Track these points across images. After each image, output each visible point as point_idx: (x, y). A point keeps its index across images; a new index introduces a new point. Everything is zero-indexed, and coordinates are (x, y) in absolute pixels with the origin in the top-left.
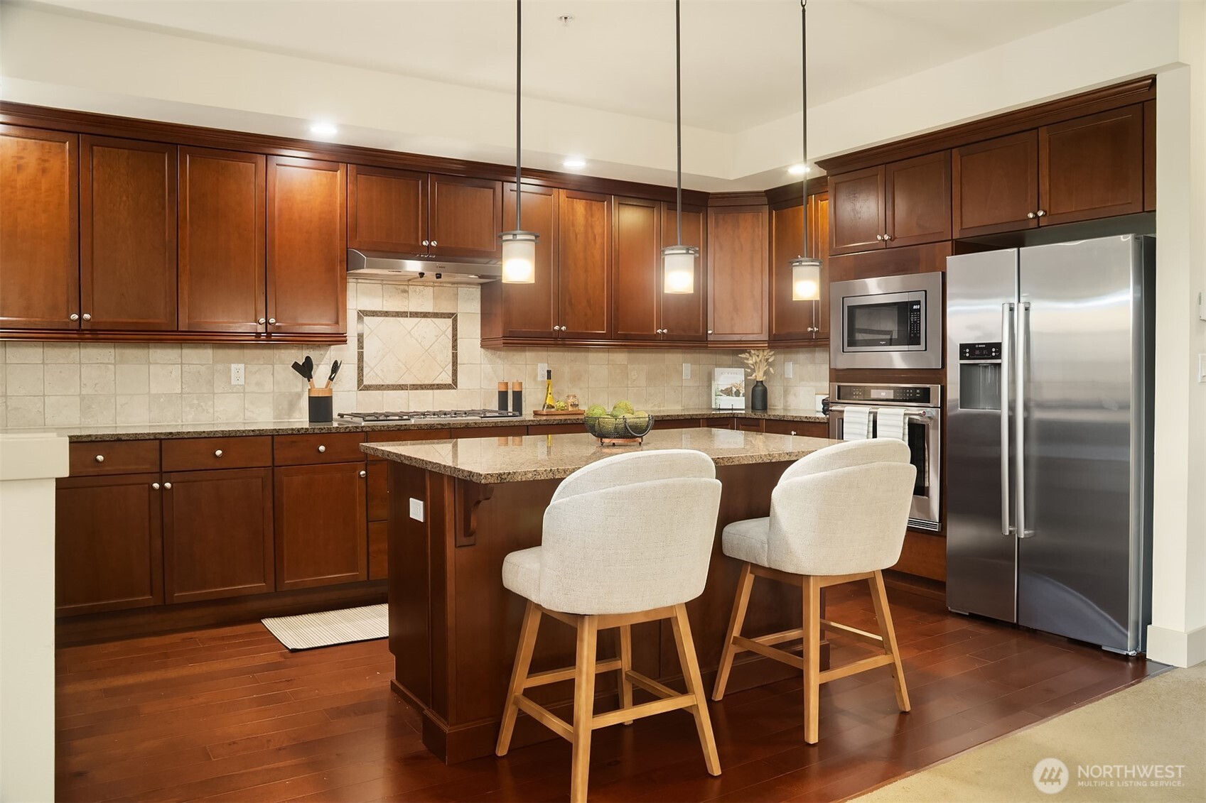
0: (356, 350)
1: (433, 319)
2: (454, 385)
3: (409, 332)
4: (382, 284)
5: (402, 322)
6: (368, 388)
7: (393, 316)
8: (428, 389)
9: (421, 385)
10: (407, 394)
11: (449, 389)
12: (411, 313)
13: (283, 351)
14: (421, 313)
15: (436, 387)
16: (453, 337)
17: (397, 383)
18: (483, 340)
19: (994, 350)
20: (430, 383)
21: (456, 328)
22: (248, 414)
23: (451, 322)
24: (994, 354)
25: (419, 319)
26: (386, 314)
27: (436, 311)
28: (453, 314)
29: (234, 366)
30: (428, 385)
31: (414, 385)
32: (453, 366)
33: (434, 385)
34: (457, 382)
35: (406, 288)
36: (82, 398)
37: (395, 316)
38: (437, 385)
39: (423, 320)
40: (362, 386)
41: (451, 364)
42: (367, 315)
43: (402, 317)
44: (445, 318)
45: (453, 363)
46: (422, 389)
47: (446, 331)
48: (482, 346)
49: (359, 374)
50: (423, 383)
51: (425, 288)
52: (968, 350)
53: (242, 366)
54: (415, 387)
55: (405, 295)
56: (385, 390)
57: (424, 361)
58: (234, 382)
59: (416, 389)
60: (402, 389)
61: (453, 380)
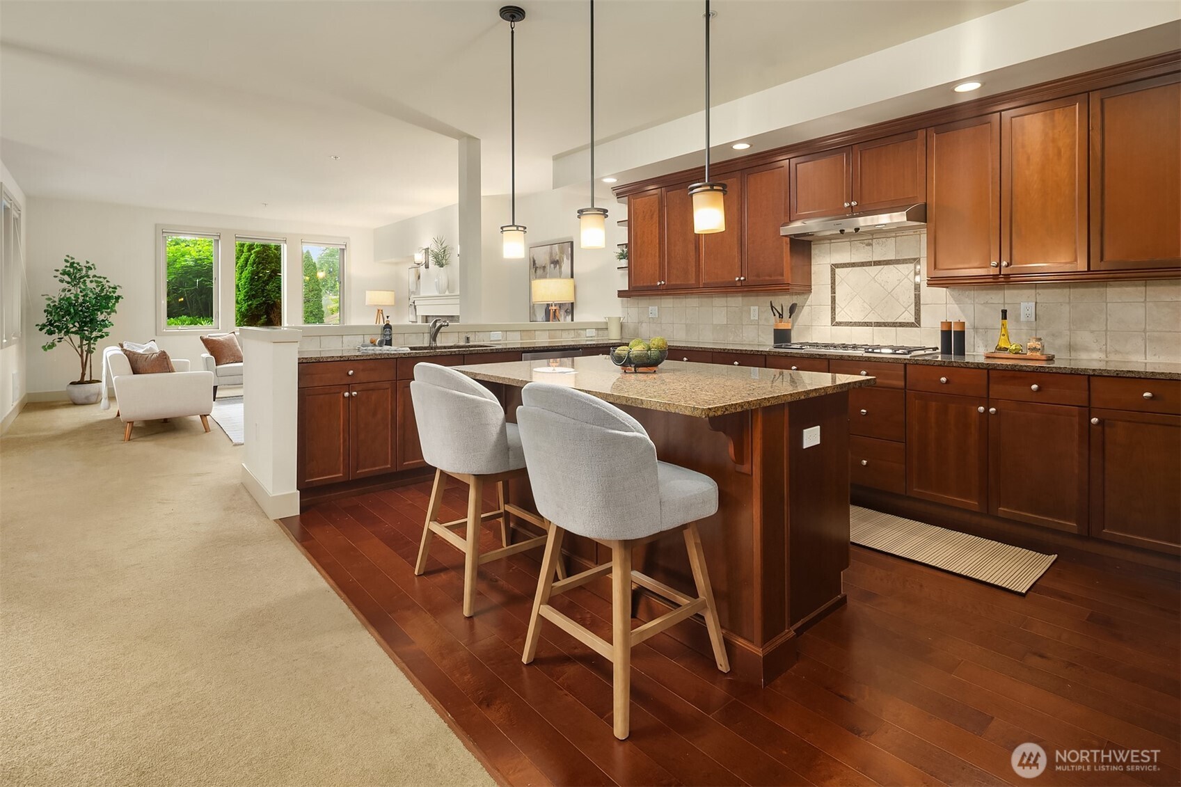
0: (830, 295)
1: (896, 266)
2: (917, 323)
3: (874, 278)
4: (850, 241)
5: (867, 270)
6: (839, 324)
7: (858, 266)
8: (891, 326)
9: (884, 323)
10: (872, 330)
11: (912, 327)
12: (874, 262)
13: (780, 297)
14: (884, 261)
15: (898, 325)
17: (863, 321)
20: (893, 321)
22: (760, 339)
23: (914, 266)
25: (882, 266)
26: (853, 265)
27: (897, 258)
28: (915, 259)
29: (752, 308)
30: (891, 323)
31: (878, 323)
32: (915, 306)
33: (896, 323)
34: (920, 321)
35: (870, 241)
36: (687, 325)
37: (861, 266)
38: (900, 323)
39: (886, 266)
40: (835, 323)
41: (913, 305)
42: (838, 268)
43: (867, 266)
44: (907, 263)
45: (916, 303)
46: (886, 326)
49: (832, 312)
50: (886, 321)
51: (888, 239)
53: (757, 308)
55: (869, 248)
56: (852, 326)
57: (887, 302)
58: (752, 318)
59: (880, 326)
60: (868, 326)
61: (916, 319)
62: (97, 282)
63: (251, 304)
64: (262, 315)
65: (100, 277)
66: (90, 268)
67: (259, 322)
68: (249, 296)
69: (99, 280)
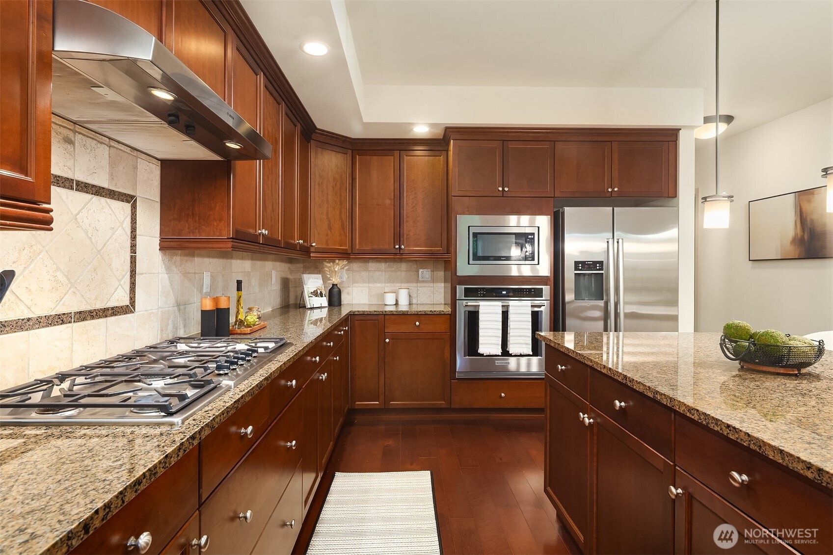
1: (107, 200)
2: (131, 306)
5: (64, 197)
8: (100, 318)
9: (91, 312)
10: (70, 329)
11: (126, 312)
12: (77, 183)
14: (93, 186)
15: (110, 312)
16: (132, 232)
17: (53, 313)
18: (162, 240)
19: (598, 265)
20: (103, 306)
21: (136, 219)
23: (130, 208)
24: (598, 268)
25: (89, 196)
27: (111, 188)
28: (132, 197)
30: (99, 310)
31: (80, 313)
32: (131, 277)
33: (108, 309)
34: (135, 301)
35: (71, 135)
38: (112, 308)
39: (96, 199)
41: (129, 274)
43: (64, 187)
44: (122, 200)
45: (131, 272)
46: (93, 318)
47: (123, 221)
48: (162, 248)
50: (93, 308)
51: (99, 145)
52: (580, 265)
54: (83, 316)
55: (69, 147)
59: (84, 319)
60: (64, 323)
61: (131, 299)
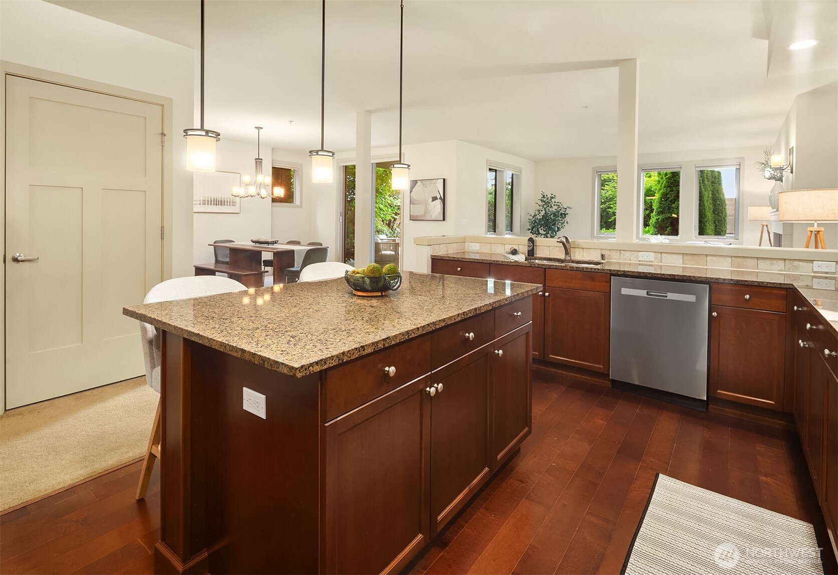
62: (557, 205)
63: (659, 218)
64: (667, 227)
65: (558, 203)
66: (552, 198)
67: (665, 233)
68: (658, 212)
69: (558, 204)
